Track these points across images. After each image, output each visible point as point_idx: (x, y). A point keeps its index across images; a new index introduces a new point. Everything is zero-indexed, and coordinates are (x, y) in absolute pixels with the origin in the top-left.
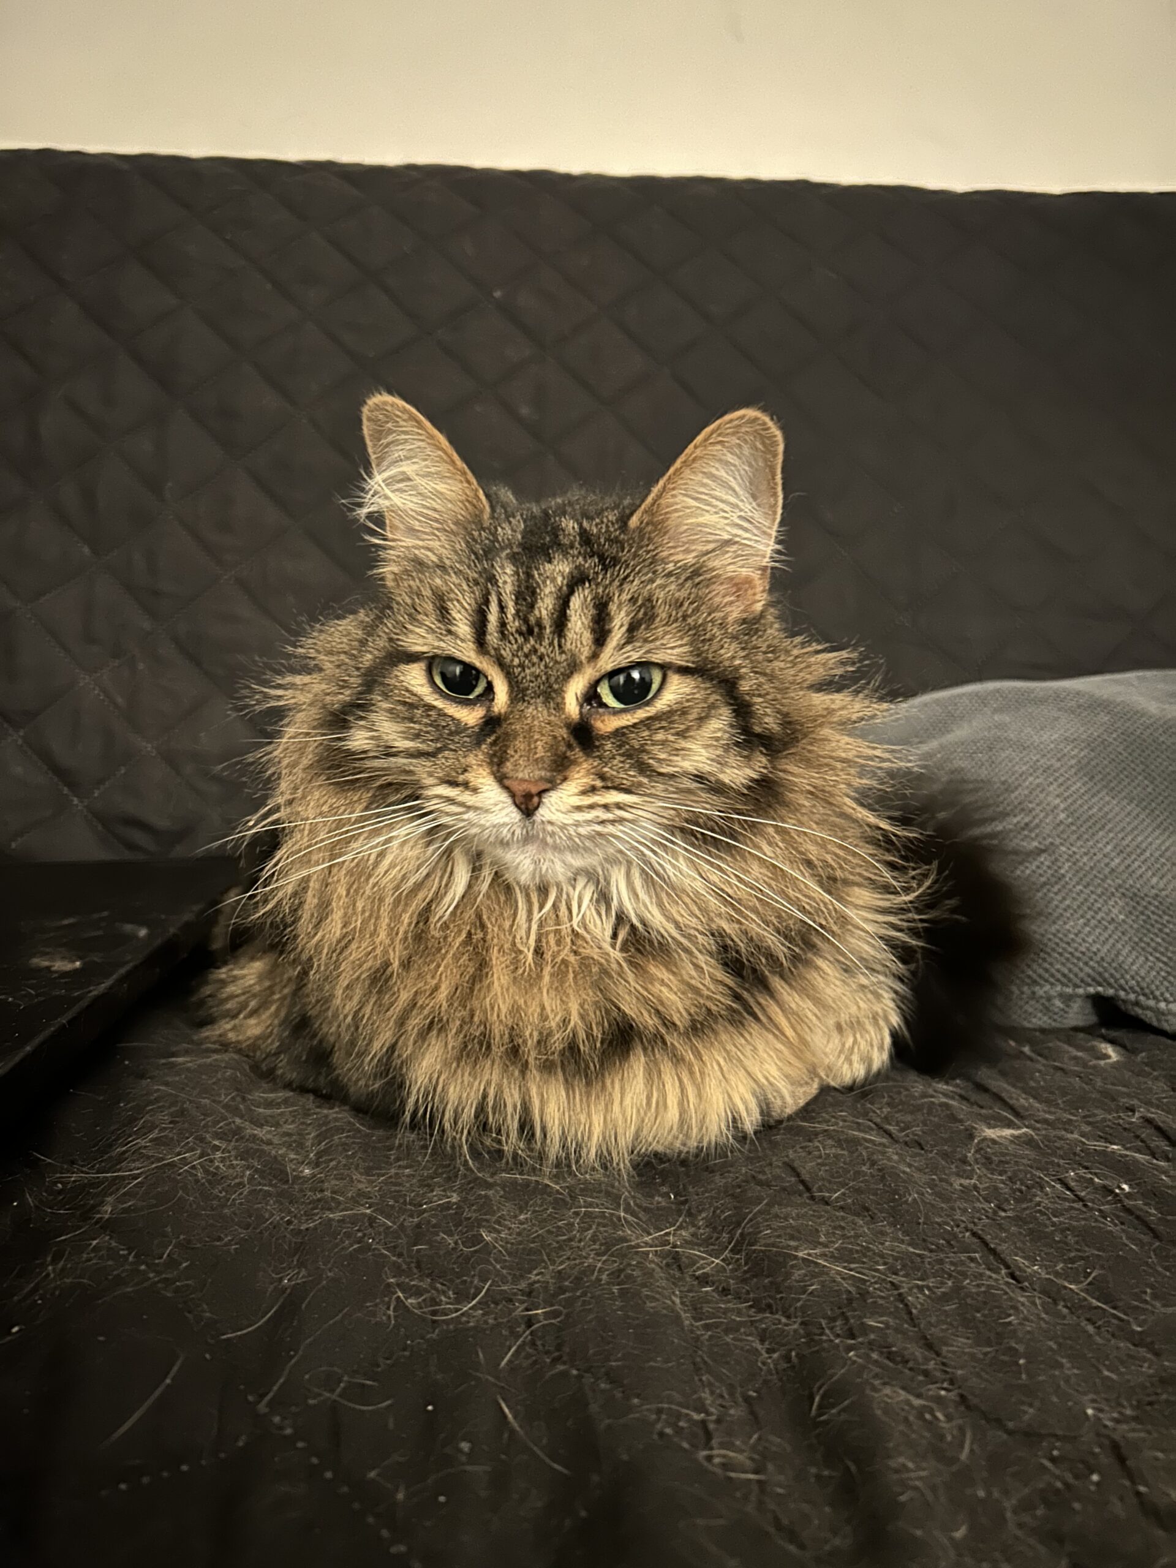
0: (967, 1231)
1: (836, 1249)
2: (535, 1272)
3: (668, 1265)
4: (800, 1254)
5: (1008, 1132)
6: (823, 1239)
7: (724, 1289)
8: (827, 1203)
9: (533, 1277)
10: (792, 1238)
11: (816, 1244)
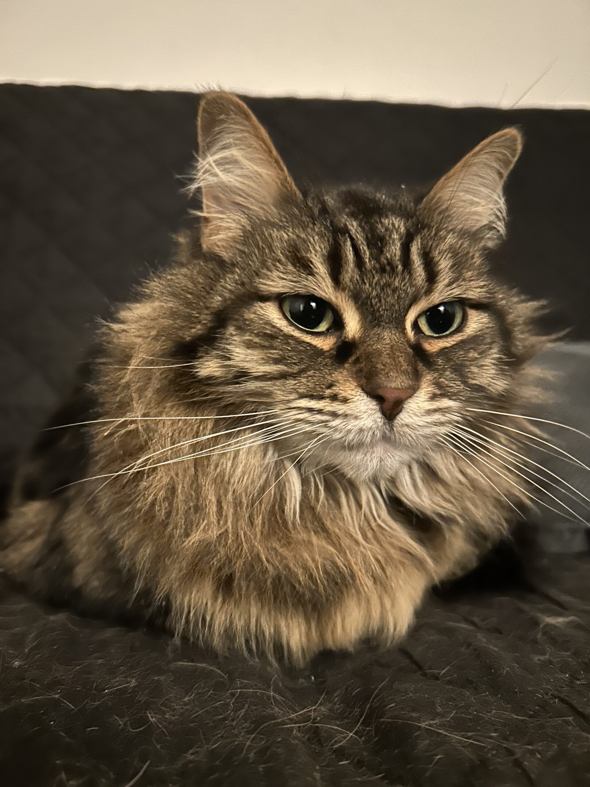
0: (556, 698)
1: (452, 718)
2: (191, 751)
3: (309, 739)
4: (423, 725)
5: (561, 620)
6: (439, 709)
7: (359, 762)
8: (437, 678)
9: (189, 756)
10: (413, 710)
11: (435, 715)
